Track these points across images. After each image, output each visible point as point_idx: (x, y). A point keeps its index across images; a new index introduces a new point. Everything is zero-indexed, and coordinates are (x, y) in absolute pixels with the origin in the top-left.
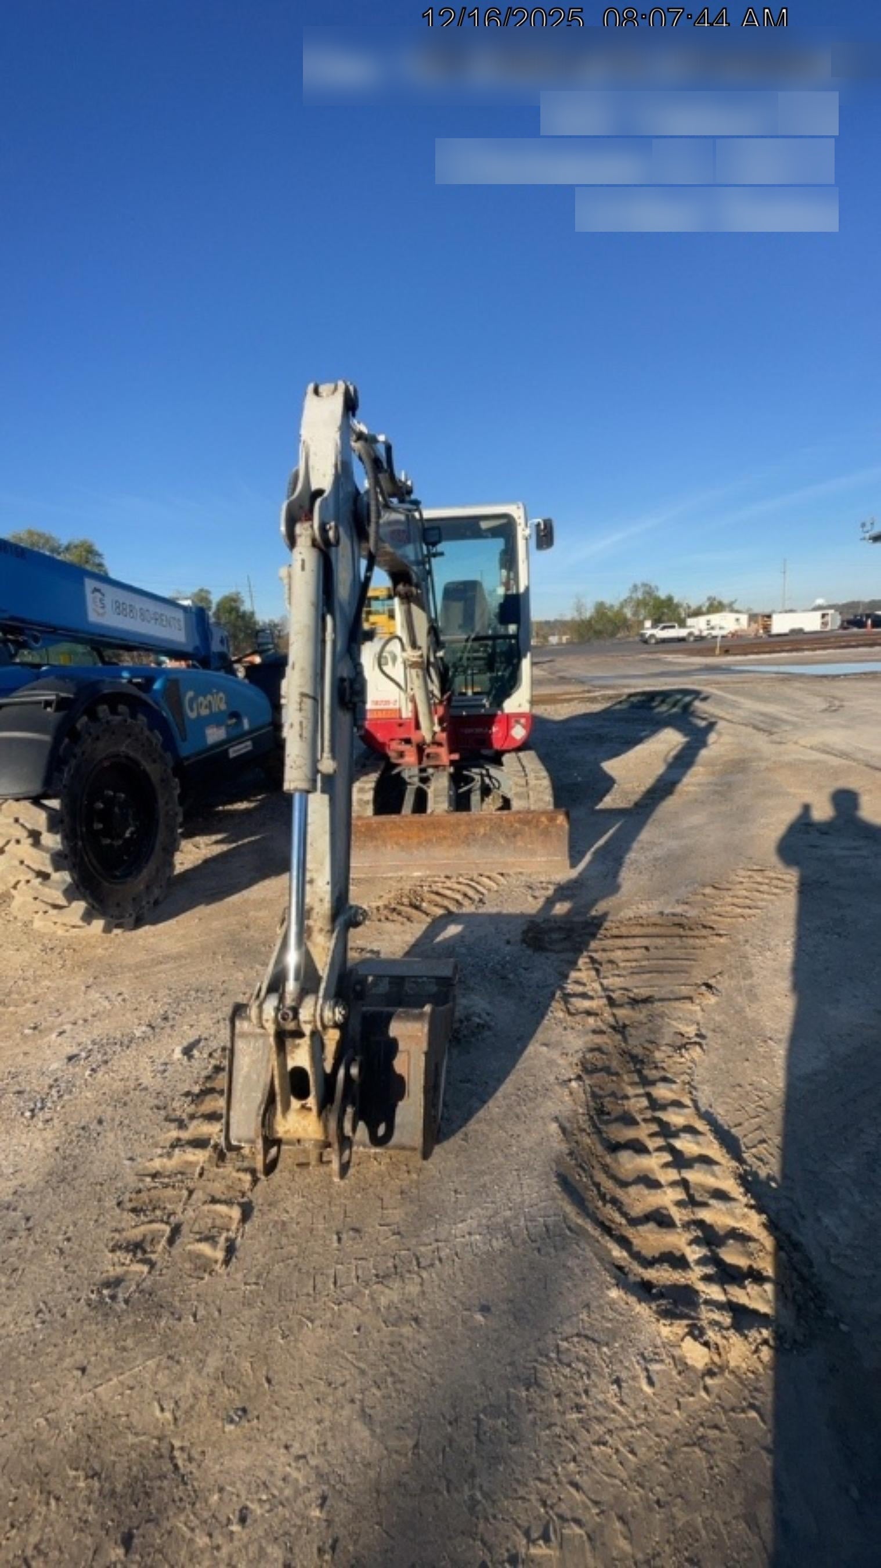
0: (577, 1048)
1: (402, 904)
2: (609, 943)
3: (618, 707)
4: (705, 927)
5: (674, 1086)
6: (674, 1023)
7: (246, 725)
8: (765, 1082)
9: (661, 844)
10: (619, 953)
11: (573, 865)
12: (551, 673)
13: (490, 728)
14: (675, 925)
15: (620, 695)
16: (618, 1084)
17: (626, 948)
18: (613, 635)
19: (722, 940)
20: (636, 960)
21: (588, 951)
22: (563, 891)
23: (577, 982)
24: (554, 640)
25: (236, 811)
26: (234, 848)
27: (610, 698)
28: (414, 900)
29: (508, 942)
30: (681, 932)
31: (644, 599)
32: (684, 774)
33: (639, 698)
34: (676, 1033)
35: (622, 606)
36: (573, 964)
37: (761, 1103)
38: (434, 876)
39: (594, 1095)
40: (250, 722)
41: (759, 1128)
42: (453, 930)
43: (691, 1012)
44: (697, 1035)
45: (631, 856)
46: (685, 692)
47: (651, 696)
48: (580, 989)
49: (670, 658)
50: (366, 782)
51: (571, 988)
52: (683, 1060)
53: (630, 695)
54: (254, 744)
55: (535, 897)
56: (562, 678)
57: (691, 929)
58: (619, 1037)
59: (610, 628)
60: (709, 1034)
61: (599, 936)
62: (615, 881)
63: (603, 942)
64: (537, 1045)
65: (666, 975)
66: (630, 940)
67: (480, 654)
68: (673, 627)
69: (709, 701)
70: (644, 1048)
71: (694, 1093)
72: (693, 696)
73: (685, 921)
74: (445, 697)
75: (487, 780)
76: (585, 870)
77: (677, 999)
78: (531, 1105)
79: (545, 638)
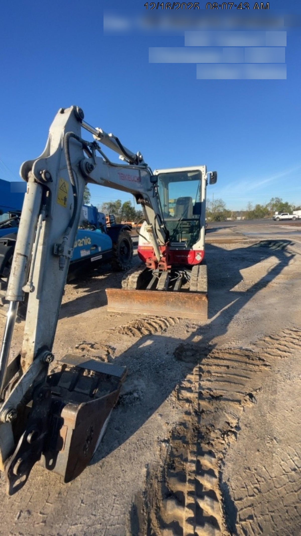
0: (174, 421)
1: (134, 327)
2: (211, 361)
3: (255, 246)
4: (260, 359)
5: (213, 459)
6: (227, 415)
7: (100, 249)
8: (264, 469)
9: (253, 311)
10: (214, 367)
11: (209, 317)
12: (233, 231)
13: (188, 256)
14: (246, 356)
15: (256, 242)
16: (186, 450)
17: (218, 365)
18: (262, 217)
19: (267, 369)
20: (221, 373)
21: (200, 364)
22: (202, 330)
23: (189, 381)
24: (239, 218)
25: (98, 279)
26: (89, 295)
27: (252, 242)
28: (140, 326)
29: (167, 353)
30: (247, 360)
31: (276, 204)
32: (274, 277)
33: (265, 243)
34: (226, 422)
35: (267, 206)
36: (190, 371)
37: (258, 485)
38: (152, 316)
39: (172, 455)
40: (101, 249)
41: (251, 505)
42: (149, 342)
43: (238, 410)
44: (236, 427)
45: (237, 316)
46: (285, 241)
47: (270, 242)
48: (188, 385)
49: (283, 227)
50: (136, 274)
51: (186, 384)
52: (223, 442)
53: (261, 241)
54: (103, 257)
55: (188, 331)
56: (237, 233)
57: (253, 360)
58: (196, 419)
59: (261, 214)
60: (243, 427)
61: (208, 356)
62: (226, 328)
63: (209, 360)
64: (157, 414)
65: (232, 384)
66: (222, 361)
67: (187, 226)
68: (287, 214)
69: (294, 245)
70: (207, 428)
71: (222, 468)
72: (288, 243)
73: (251, 354)
74: (167, 243)
75: (185, 276)
76: (214, 320)
77: (233, 401)
78: (140, 452)
79: (236, 218)
